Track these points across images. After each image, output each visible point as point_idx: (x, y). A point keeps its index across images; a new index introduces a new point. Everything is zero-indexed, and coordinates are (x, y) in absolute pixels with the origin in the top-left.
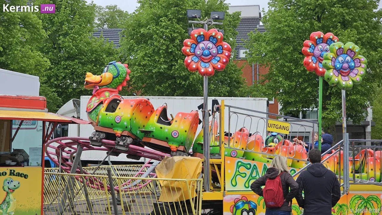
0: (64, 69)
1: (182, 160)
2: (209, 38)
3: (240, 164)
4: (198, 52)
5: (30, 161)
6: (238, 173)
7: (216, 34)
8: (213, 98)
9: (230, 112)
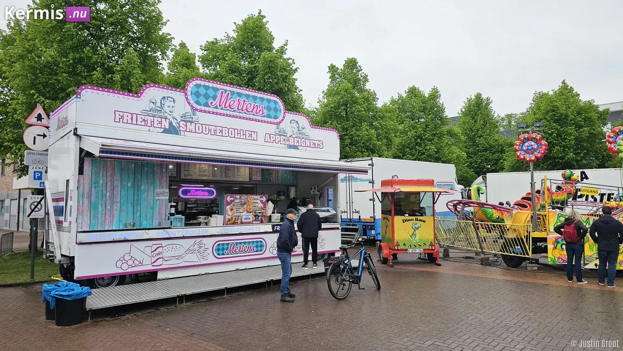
0: (480, 157)
1: (517, 213)
2: (532, 139)
3: (560, 215)
4: (524, 148)
5: (426, 213)
6: (558, 221)
7: (536, 137)
8: (581, 170)
9: (551, 183)
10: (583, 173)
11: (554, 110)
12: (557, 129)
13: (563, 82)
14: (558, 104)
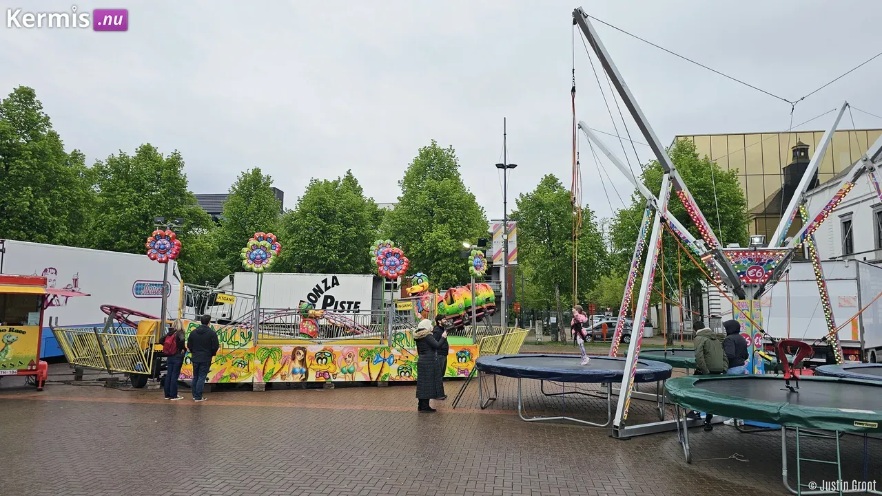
2: (165, 237)
5: (29, 321)
7: (169, 234)
10: (334, 278)
11: (321, 202)
12: (321, 226)
13: (349, 172)
14: (326, 196)
